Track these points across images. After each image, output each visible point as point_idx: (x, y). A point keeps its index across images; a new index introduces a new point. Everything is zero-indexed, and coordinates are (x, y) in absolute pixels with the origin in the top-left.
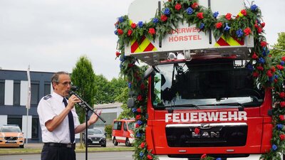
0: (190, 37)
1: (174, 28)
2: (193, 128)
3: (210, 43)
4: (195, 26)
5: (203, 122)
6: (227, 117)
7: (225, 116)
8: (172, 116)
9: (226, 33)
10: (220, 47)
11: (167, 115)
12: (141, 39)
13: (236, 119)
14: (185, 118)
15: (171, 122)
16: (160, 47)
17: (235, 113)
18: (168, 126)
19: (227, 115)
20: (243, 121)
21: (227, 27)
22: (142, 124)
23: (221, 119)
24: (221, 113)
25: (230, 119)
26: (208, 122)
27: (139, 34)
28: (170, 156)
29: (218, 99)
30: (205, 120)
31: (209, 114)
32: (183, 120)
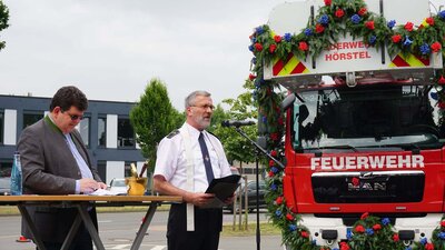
0: (355, 54)
1: (333, 42)
2: (350, 178)
3: (383, 63)
4: (361, 39)
5: (363, 169)
6: (397, 163)
8: (320, 162)
9: (406, 49)
11: (313, 160)
12: (288, 57)
13: (408, 165)
14: (338, 164)
15: (318, 170)
16: (314, 67)
18: (314, 175)
19: (397, 160)
20: (418, 168)
21: (408, 40)
22: (278, 172)
24: (389, 158)
25: (400, 165)
27: (286, 51)
28: (318, 215)
29: (378, 139)
30: (367, 166)
31: (371, 158)
32: (335, 167)
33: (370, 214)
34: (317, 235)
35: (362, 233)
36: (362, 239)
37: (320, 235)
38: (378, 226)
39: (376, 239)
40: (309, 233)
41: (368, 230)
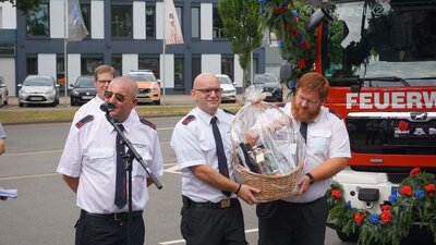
2: (397, 121)
5: (414, 109)
8: (358, 99)
11: (349, 96)
14: (382, 102)
15: (356, 109)
18: (350, 114)
26: (424, 109)
28: (355, 168)
30: (419, 105)
31: (425, 94)
32: (378, 105)
33: (423, 169)
34: (353, 194)
35: (409, 196)
36: (408, 205)
37: (357, 194)
38: (431, 186)
39: (428, 204)
40: (342, 191)
41: (419, 192)
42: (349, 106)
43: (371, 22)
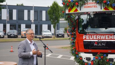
0: (93, 6)
1: (86, 2)
2: (95, 42)
3: (101, 9)
4: (95, 1)
6: (109, 38)
7: (108, 37)
8: (86, 37)
9: (108, 5)
10: (105, 11)
11: (84, 36)
12: (73, 7)
13: (112, 38)
15: (85, 39)
17: (112, 36)
18: (84, 40)
19: (109, 37)
21: (108, 2)
22: (74, 39)
23: (106, 38)
24: (106, 36)
25: (110, 38)
26: (101, 39)
28: (85, 53)
29: (106, 29)
30: (100, 38)
31: (101, 36)
32: (90, 38)
33: (100, 53)
34: (85, 59)
35: (97, 59)
36: (97, 61)
37: (86, 59)
38: (102, 57)
39: (101, 61)
40: (82, 58)
41: (99, 58)
42: (84, 38)
43: (89, 19)
